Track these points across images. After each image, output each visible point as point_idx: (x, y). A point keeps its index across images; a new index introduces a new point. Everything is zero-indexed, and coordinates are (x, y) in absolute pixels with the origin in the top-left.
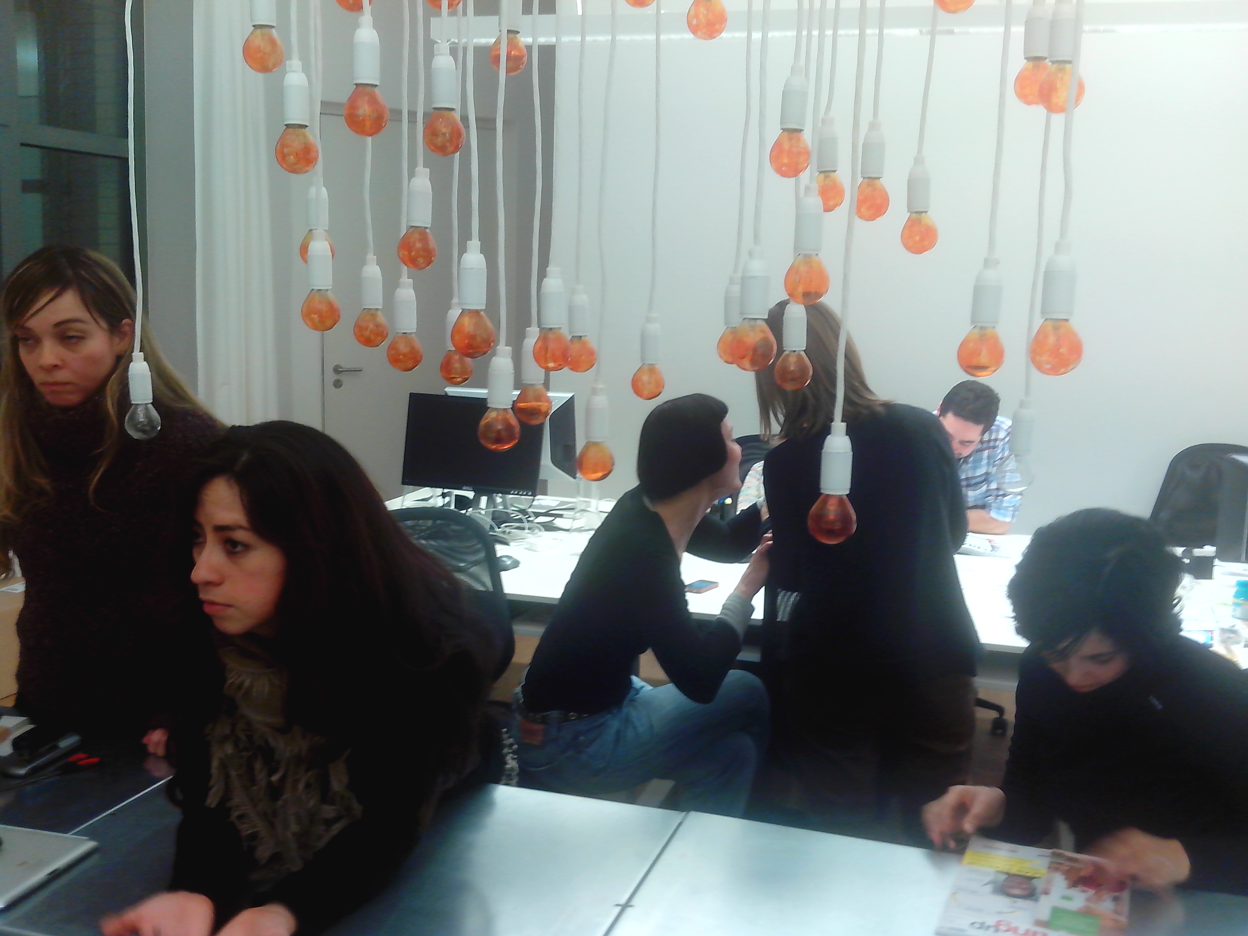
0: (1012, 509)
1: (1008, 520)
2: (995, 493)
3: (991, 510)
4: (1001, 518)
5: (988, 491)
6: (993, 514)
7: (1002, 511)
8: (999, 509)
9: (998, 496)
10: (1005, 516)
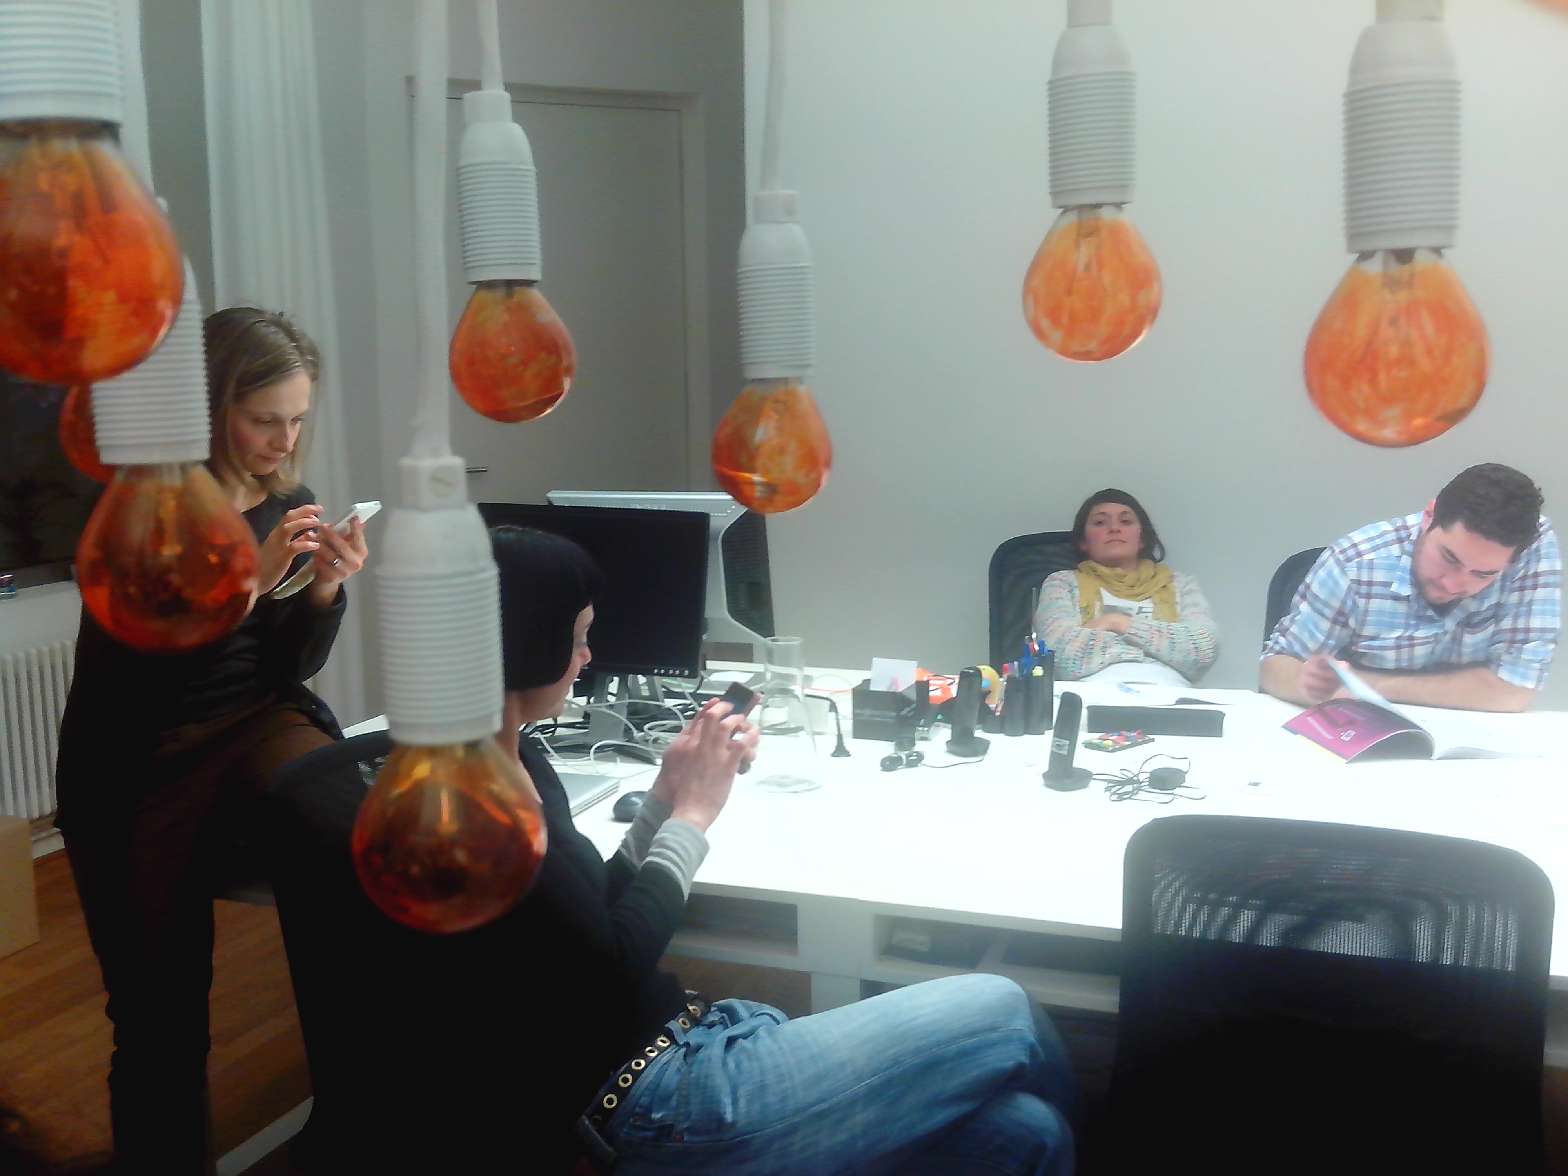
0: (1537, 666)
1: (1530, 685)
2: (1508, 636)
3: (1500, 665)
4: (1517, 681)
5: (1495, 634)
6: (1503, 674)
7: (1521, 670)
8: (1514, 664)
9: (1513, 642)
10: (1525, 677)
